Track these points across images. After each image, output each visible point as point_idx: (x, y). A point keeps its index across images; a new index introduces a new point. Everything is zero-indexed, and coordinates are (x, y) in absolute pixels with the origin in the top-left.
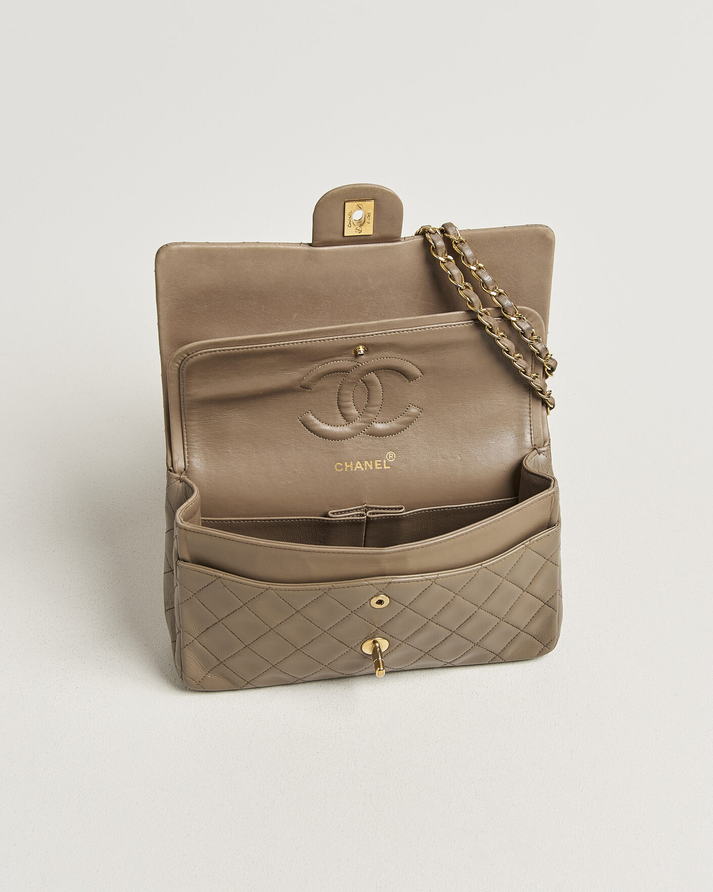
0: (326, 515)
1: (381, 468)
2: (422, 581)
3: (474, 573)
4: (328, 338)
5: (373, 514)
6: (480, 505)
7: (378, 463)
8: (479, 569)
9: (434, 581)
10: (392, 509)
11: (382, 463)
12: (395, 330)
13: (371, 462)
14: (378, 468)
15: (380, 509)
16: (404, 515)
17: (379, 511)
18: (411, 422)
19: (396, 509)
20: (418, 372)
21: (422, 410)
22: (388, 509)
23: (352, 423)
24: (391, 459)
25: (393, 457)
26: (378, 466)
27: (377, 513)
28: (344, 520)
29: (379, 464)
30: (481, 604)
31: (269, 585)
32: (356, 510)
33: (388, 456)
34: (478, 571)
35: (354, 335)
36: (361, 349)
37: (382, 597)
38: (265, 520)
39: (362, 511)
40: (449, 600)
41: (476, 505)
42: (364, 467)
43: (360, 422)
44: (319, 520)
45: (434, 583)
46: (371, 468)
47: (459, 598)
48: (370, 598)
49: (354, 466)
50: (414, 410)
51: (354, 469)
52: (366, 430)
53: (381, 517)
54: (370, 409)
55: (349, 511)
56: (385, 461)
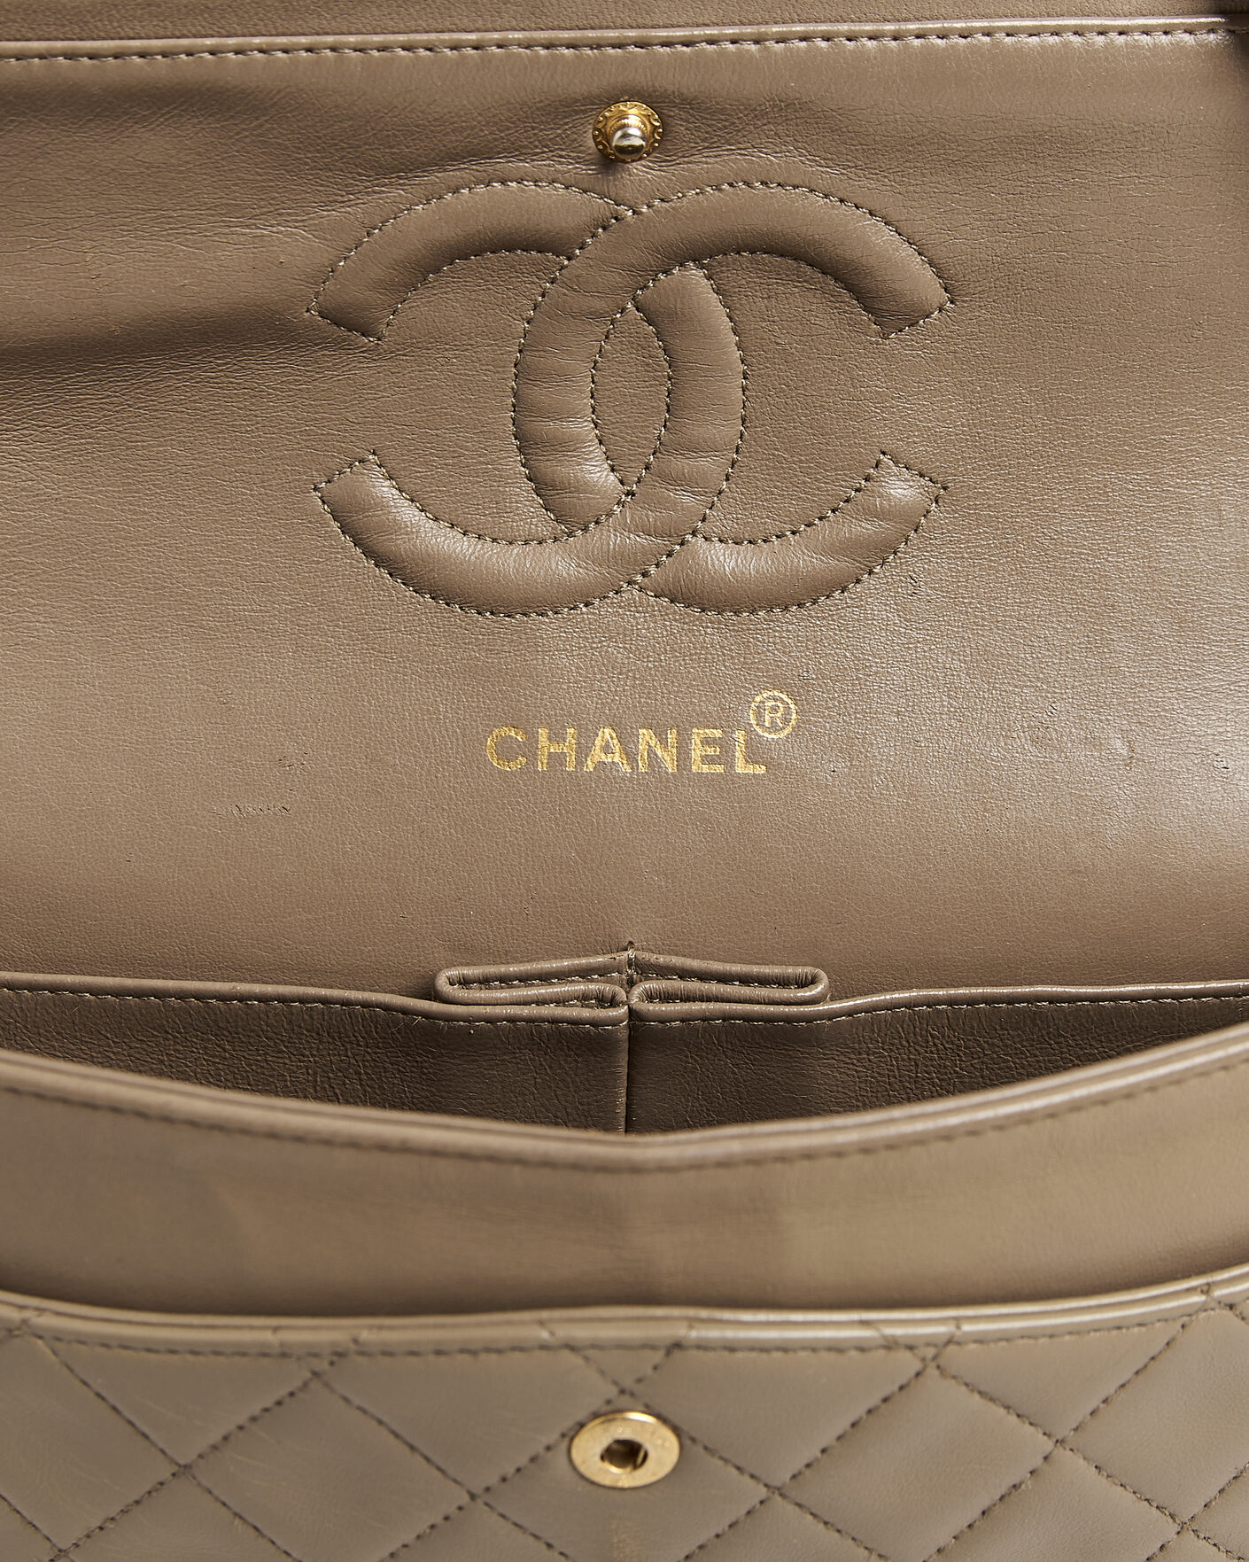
0: (432, 994)
1: (720, 769)
2: (862, 1349)
3: (1163, 1332)
4: (456, 36)
5: (667, 997)
6: (1217, 994)
7: (706, 742)
8: (1192, 1313)
9: (936, 1356)
10: (764, 981)
11: (726, 746)
12: (811, 27)
13: (672, 736)
14: (705, 769)
15: (704, 977)
16: (820, 1016)
17: (694, 986)
18: (883, 551)
19: (783, 982)
20: (927, 286)
21: (941, 491)
22: (745, 980)
23: (586, 529)
24: (774, 728)
25: (786, 721)
26: (707, 759)
27: (687, 998)
28: (512, 1020)
29: (710, 751)
30: (1197, 1508)
31: (22, 1307)
32: (585, 973)
33: (759, 716)
34: (1186, 1319)
35: (591, 34)
36: (635, 122)
37: (638, 1424)
38: (119, 993)
39: (611, 981)
40: (1019, 1473)
41: (1197, 995)
42: (631, 757)
43: (625, 526)
44: (387, 1008)
45: (932, 1372)
46: (671, 767)
47: (1074, 1465)
48: (568, 1423)
49: (583, 751)
50: (901, 490)
51: (580, 762)
52: (653, 570)
53: (704, 1019)
54: (681, 464)
55: (545, 978)
56: (740, 736)
